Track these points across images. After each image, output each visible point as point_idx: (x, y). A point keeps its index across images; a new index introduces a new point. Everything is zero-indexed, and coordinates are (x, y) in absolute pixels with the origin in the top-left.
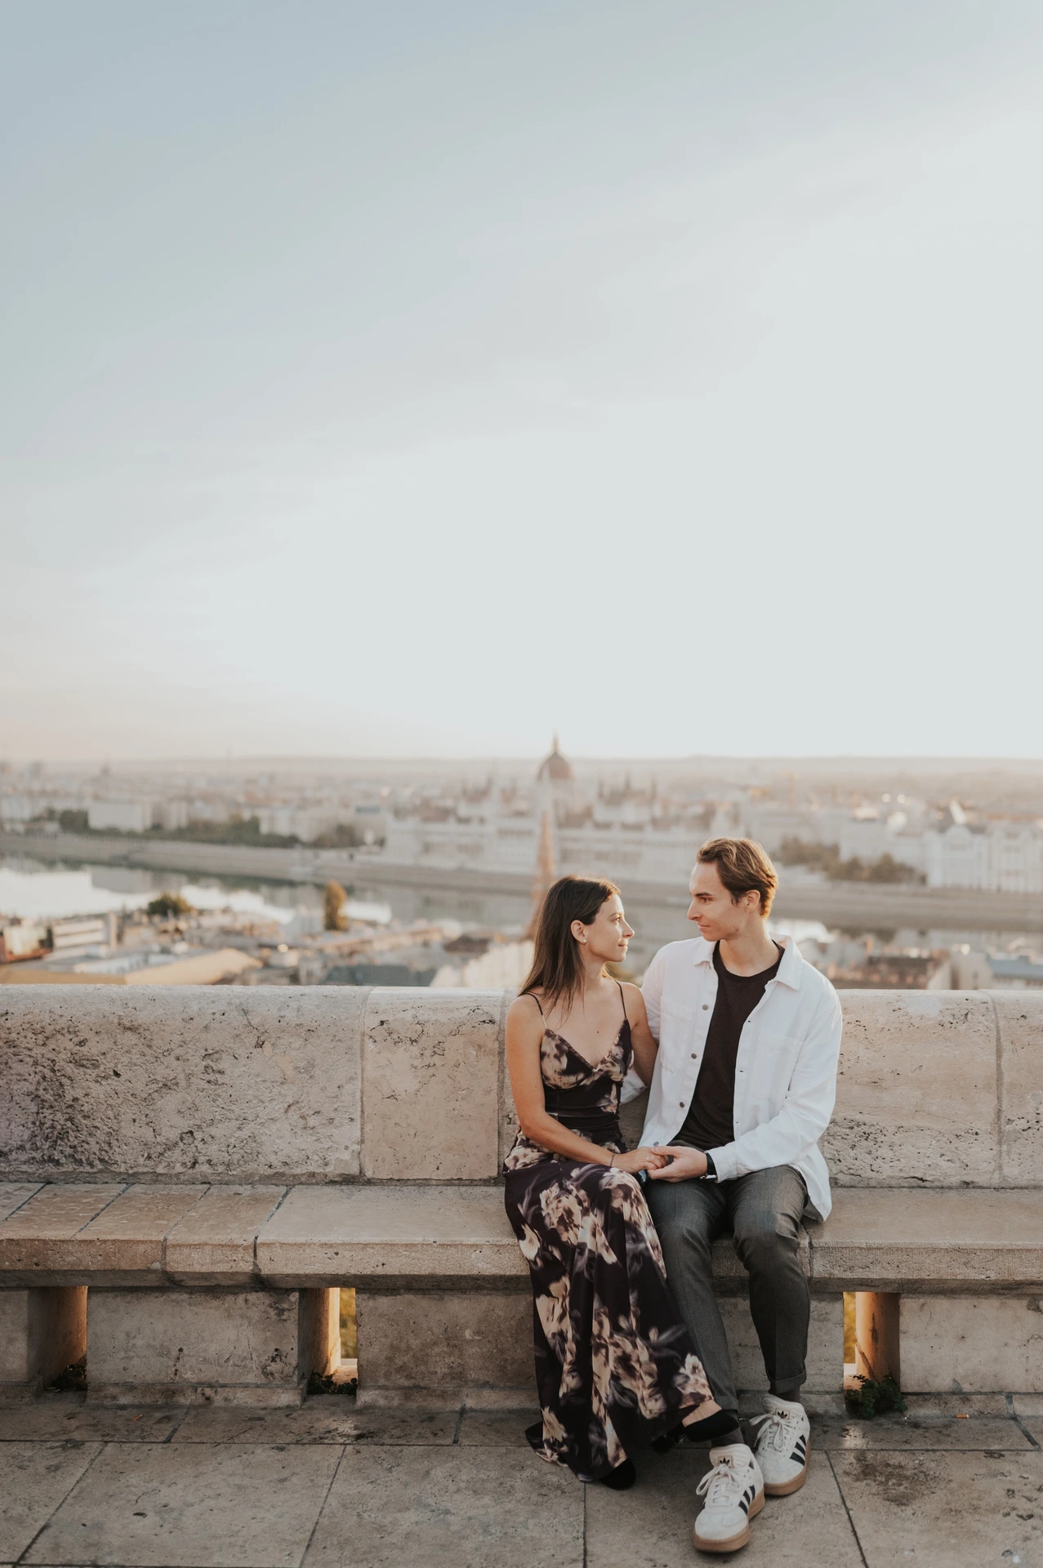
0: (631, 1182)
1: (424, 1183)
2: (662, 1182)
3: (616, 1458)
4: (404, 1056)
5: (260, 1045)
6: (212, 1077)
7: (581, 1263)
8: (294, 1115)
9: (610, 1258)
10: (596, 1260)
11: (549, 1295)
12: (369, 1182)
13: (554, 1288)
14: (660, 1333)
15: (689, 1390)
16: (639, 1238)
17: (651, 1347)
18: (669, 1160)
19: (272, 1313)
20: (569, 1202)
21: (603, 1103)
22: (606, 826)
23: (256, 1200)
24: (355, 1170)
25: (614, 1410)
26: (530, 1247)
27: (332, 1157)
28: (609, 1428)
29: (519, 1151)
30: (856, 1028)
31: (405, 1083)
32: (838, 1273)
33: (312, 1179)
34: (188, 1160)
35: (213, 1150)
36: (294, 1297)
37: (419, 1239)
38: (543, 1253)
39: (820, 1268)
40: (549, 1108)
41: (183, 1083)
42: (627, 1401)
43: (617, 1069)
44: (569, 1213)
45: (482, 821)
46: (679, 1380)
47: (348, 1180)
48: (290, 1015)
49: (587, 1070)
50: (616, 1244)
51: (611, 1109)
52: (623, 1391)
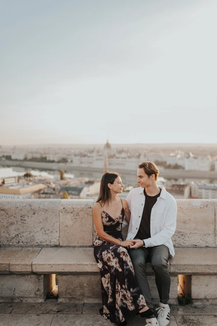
0: (125, 250)
1: (75, 247)
2: (133, 249)
3: (122, 320)
4: (69, 216)
5: (34, 214)
6: (23, 221)
7: (113, 271)
8: (43, 231)
9: (120, 270)
10: (116, 270)
11: (105, 277)
12: (61, 247)
13: (106, 276)
14: (133, 289)
15: (141, 304)
16: (127, 265)
17: (131, 293)
18: (134, 243)
19: (37, 280)
20: (109, 255)
21: (118, 229)
22: (118, 158)
23: (33, 252)
24: (58, 244)
25: (121, 308)
26: (100, 265)
27: (52, 241)
28: (120, 312)
29: (97, 241)
30: (180, 209)
31: (70, 223)
32: (177, 271)
33: (47, 246)
34: (17, 241)
35: (23, 239)
36: (42, 276)
37: (72, 263)
38: (103, 266)
39: (172, 270)
40: (104, 230)
41: (16, 223)
42: (125, 306)
43: (121, 220)
44: (110, 258)
45: (93, 157)
46: (138, 301)
47: (56, 246)
48: (42, 207)
49: (113, 221)
50: (122, 267)
51: (119, 230)
52: (124, 303)
